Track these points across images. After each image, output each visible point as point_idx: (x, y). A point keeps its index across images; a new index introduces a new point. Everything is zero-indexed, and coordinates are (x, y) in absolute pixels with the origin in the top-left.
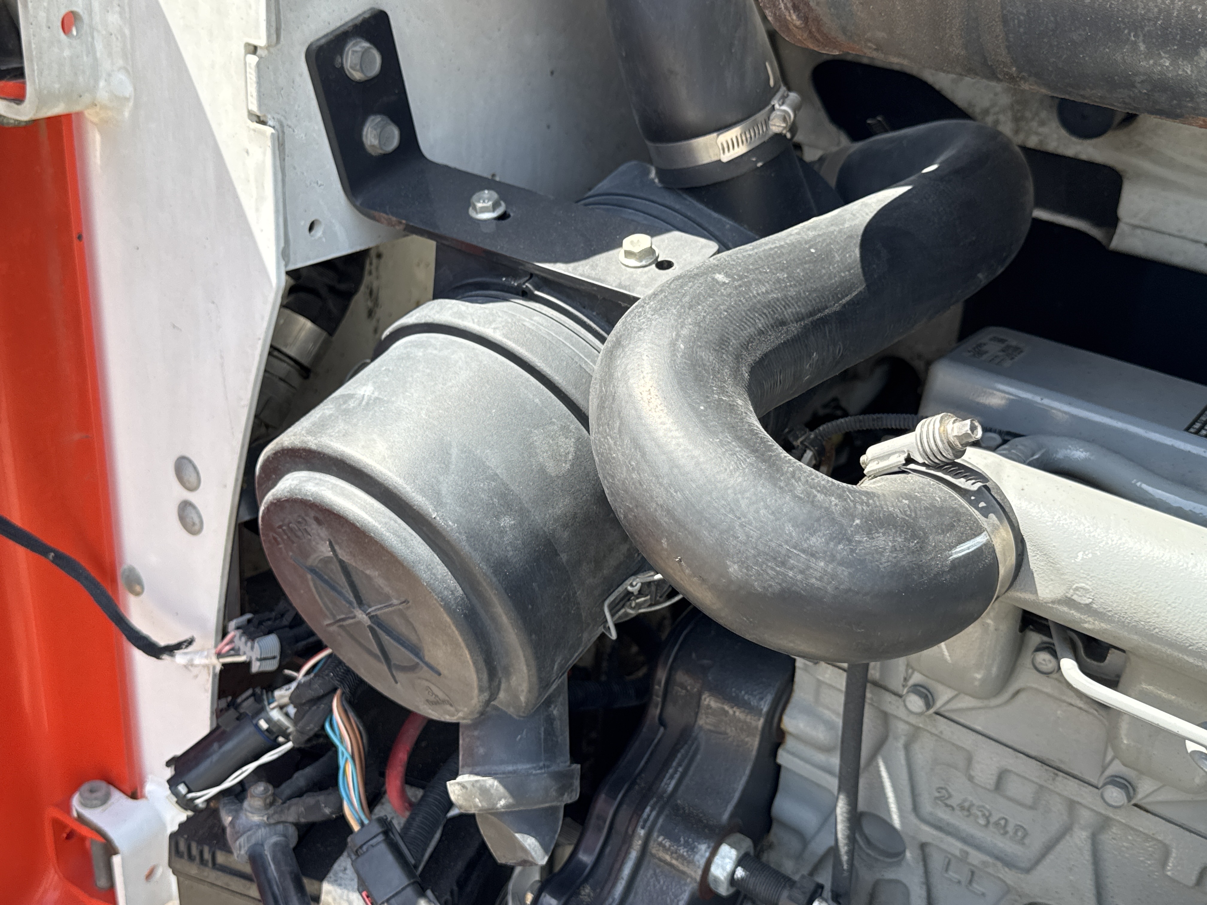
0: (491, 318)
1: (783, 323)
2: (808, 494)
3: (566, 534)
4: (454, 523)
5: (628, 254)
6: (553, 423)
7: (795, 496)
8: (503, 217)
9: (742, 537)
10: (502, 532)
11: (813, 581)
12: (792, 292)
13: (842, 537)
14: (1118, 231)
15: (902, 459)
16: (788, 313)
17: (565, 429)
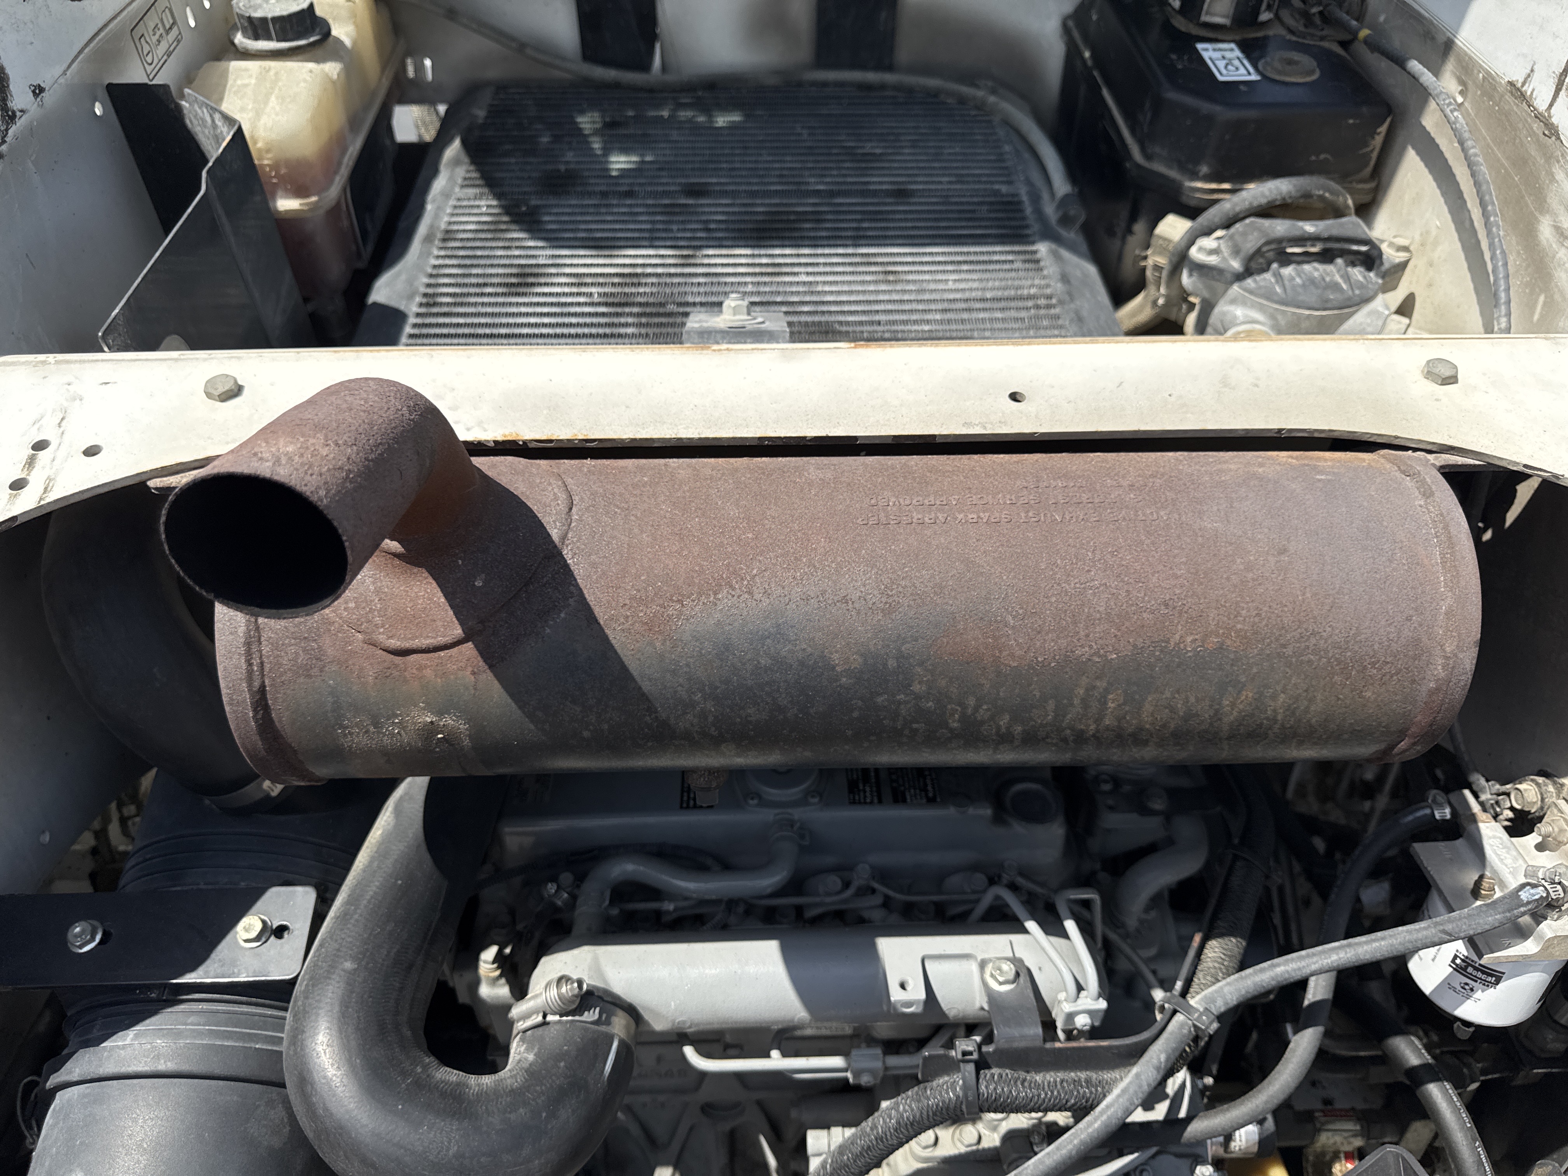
1: (411, 966)
8: (105, 939)
12: (405, 935)
15: (540, 1016)
16: (411, 954)
17: (269, 1103)
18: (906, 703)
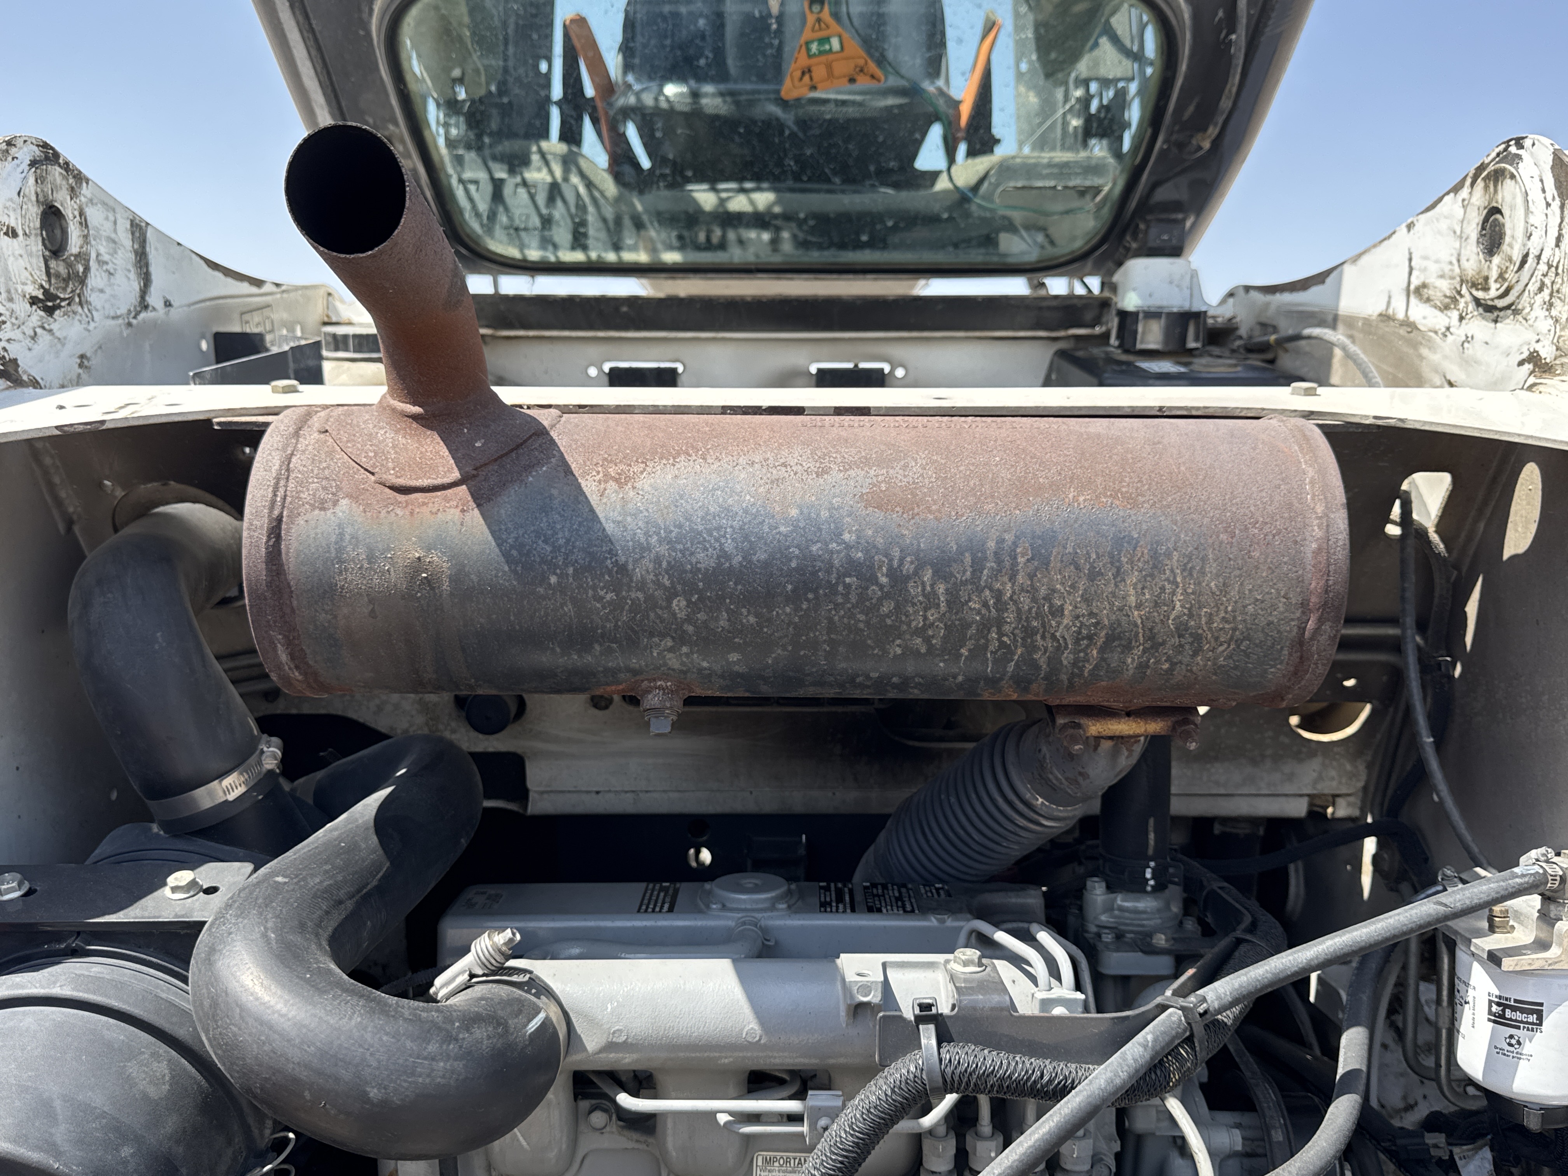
0: (53, 979)
1: (340, 902)
2: (415, 1015)
3: (181, 1150)
4: (77, 1166)
5: (174, 889)
6: (143, 1053)
7: (405, 1019)
8: (29, 893)
9: (374, 1064)
10: (125, 1162)
11: (439, 1080)
12: (340, 878)
13: (450, 1038)
14: (530, 799)
15: (466, 976)
16: (342, 894)
17: (155, 1055)
18: (838, 552)
